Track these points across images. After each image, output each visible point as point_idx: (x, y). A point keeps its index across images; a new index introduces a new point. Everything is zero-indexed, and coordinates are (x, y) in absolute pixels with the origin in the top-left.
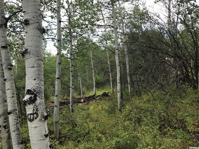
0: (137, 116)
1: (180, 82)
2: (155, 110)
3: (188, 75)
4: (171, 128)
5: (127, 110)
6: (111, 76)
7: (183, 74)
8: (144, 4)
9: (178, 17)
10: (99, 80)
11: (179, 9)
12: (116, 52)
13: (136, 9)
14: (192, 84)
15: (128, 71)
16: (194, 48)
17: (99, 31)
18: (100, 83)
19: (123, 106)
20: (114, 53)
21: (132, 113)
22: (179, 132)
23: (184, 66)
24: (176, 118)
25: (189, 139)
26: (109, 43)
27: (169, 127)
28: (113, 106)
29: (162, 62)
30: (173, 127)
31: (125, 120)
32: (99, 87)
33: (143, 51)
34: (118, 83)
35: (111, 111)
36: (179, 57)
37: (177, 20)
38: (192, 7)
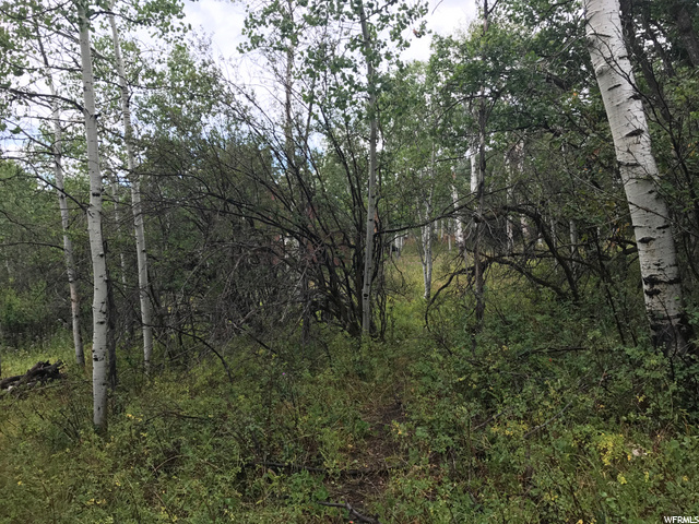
0: (164, 442)
1: (315, 316)
2: (230, 415)
3: (335, 292)
4: (277, 472)
5: (127, 424)
6: (73, 297)
7: (322, 289)
8: (206, 47)
9: (310, 109)
10: (20, 315)
11: (313, 86)
12: (89, 206)
13: (180, 59)
14: (347, 321)
15: (142, 279)
16: (353, 212)
17: (26, 116)
18: (26, 326)
19: (113, 410)
20: (84, 207)
21: (145, 435)
22: (299, 481)
23: (327, 264)
24: (295, 436)
25: (328, 499)
26: (74, 167)
27: (269, 470)
28: (70, 415)
29: (263, 249)
30: (281, 467)
31: (115, 468)
32: (20, 342)
33: (201, 209)
34: (95, 325)
35: (64, 438)
36: (312, 236)
37: (309, 120)
38: (347, 88)
